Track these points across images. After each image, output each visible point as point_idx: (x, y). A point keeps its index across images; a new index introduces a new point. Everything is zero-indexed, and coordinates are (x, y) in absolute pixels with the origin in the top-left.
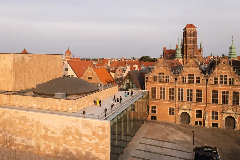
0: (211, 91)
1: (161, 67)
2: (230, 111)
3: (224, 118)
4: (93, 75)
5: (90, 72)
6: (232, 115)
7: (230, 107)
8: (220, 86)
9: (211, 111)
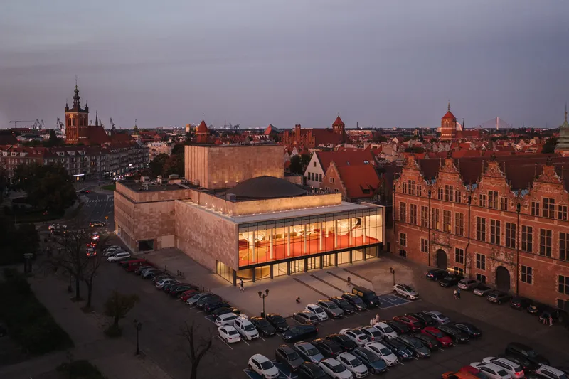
0: (476, 217)
1: (411, 171)
2: (502, 257)
3: (493, 269)
4: (335, 176)
5: (332, 171)
6: (505, 266)
7: (502, 249)
8: (488, 210)
9: (476, 253)
